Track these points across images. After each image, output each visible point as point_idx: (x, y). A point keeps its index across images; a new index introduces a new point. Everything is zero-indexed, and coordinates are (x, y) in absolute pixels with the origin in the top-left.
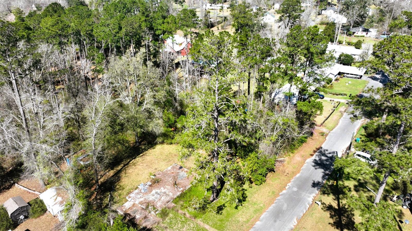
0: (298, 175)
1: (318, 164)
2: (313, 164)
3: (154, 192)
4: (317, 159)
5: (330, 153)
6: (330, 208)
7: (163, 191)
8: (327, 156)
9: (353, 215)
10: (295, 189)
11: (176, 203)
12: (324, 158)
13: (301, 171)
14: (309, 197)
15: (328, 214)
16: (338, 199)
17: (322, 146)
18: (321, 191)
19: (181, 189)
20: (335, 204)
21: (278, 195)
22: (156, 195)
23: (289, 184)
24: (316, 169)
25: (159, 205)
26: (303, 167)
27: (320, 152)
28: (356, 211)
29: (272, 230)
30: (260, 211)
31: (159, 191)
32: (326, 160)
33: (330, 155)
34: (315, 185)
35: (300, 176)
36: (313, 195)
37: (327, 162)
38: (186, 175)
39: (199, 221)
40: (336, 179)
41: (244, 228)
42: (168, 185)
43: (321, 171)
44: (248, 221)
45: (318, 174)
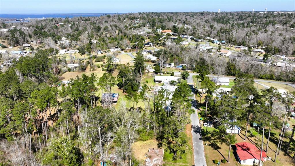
0: (193, 138)
1: (196, 132)
2: (194, 132)
3: (153, 160)
4: (194, 130)
5: (196, 127)
6: (209, 145)
7: (156, 159)
8: (196, 128)
9: (217, 144)
10: (196, 143)
11: (164, 161)
12: (196, 129)
15: (210, 147)
16: (210, 141)
17: (192, 125)
18: (203, 141)
19: (162, 156)
20: (210, 143)
21: (193, 147)
23: (193, 142)
24: (196, 134)
26: (192, 135)
27: (193, 127)
28: (217, 143)
29: (200, 157)
30: (192, 153)
31: (155, 160)
32: (197, 129)
33: (197, 127)
34: (200, 139)
35: (194, 138)
36: (202, 143)
37: (198, 130)
38: (158, 151)
39: (178, 163)
40: (205, 135)
41: (192, 160)
42: (156, 156)
43: (198, 134)
44: (191, 158)
45: (198, 135)
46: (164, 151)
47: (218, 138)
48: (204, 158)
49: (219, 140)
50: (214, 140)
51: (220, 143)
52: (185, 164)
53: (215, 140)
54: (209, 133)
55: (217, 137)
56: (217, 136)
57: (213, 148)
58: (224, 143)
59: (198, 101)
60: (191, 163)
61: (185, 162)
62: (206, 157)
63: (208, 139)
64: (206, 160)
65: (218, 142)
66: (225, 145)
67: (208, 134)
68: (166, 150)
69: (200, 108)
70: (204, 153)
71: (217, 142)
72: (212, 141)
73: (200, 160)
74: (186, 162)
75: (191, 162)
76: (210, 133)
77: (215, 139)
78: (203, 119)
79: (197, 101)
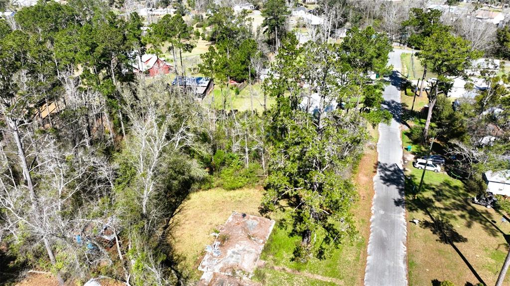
0: (375, 196)
1: (387, 180)
2: (382, 181)
3: (229, 252)
4: (383, 175)
5: (391, 167)
6: (426, 224)
7: (241, 248)
8: (390, 171)
12: (388, 173)
13: (375, 191)
14: (400, 217)
15: (428, 231)
16: (428, 213)
17: (379, 160)
18: (407, 208)
19: (261, 241)
22: (235, 256)
24: (388, 186)
25: (246, 266)
26: (375, 187)
27: (381, 167)
28: (452, 222)
29: (388, 262)
30: (363, 245)
31: (236, 250)
32: (392, 175)
33: (392, 169)
34: (398, 203)
35: (378, 197)
36: (403, 214)
37: (394, 177)
38: (256, 223)
39: (305, 273)
40: (414, 194)
41: (359, 268)
42: (242, 239)
43: (393, 187)
44: (358, 259)
45: (394, 192)
46: (276, 225)
47: (457, 207)
48: (403, 266)
49: (460, 212)
50: (443, 212)
51: (463, 221)
52: (329, 279)
53: (447, 213)
54: (429, 187)
55: (454, 203)
56: (453, 201)
57: (438, 238)
58: (476, 225)
59: (407, 104)
60: (352, 278)
61: (333, 272)
62: (410, 263)
63: (424, 205)
64: (409, 275)
65: (458, 218)
66: (483, 231)
67: (424, 191)
68: (281, 224)
69: (409, 122)
70: (402, 250)
71: (454, 217)
72: (435, 214)
73: (387, 273)
74: (334, 274)
75: (351, 275)
76: (433, 189)
77: (446, 209)
78: (414, 148)
79: (403, 104)
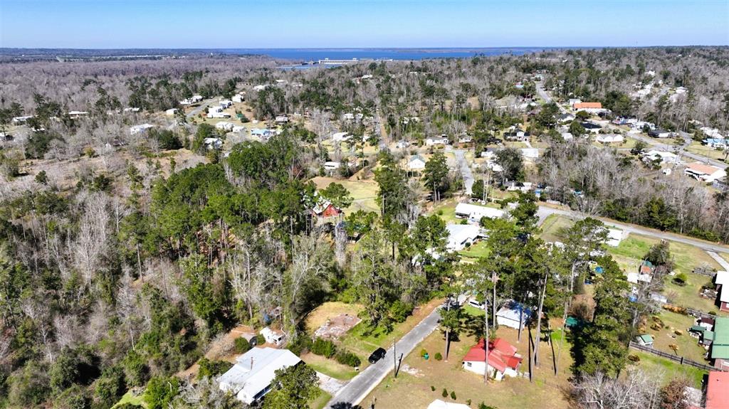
0: (428, 316)
3: (332, 328)
7: (338, 328)
10: (425, 324)
11: (348, 334)
13: (431, 314)
14: (434, 328)
19: (350, 327)
21: (413, 327)
22: (334, 330)
23: (422, 322)
25: (337, 335)
28: (461, 333)
29: (408, 343)
30: (401, 335)
33: (454, 304)
34: (439, 321)
38: (352, 319)
39: (365, 341)
41: (392, 343)
42: (340, 325)
44: (394, 340)
46: (362, 322)
47: (473, 328)
48: (414, 346)
49: (471, 330)
51: (468, 334)
53: (464, 329)
54: (468, 317)
56: (475, 325)
57: (445, 338)
58: (474, 336)
61: (377, 342)
62: (419, 345)
64: (415, 349)
66: (474, 339)
67: (463, 318)
68: (365, 322)
70: (421, 340)
71: (465, 332)
72: (456, 329)
75: (386, 345)
